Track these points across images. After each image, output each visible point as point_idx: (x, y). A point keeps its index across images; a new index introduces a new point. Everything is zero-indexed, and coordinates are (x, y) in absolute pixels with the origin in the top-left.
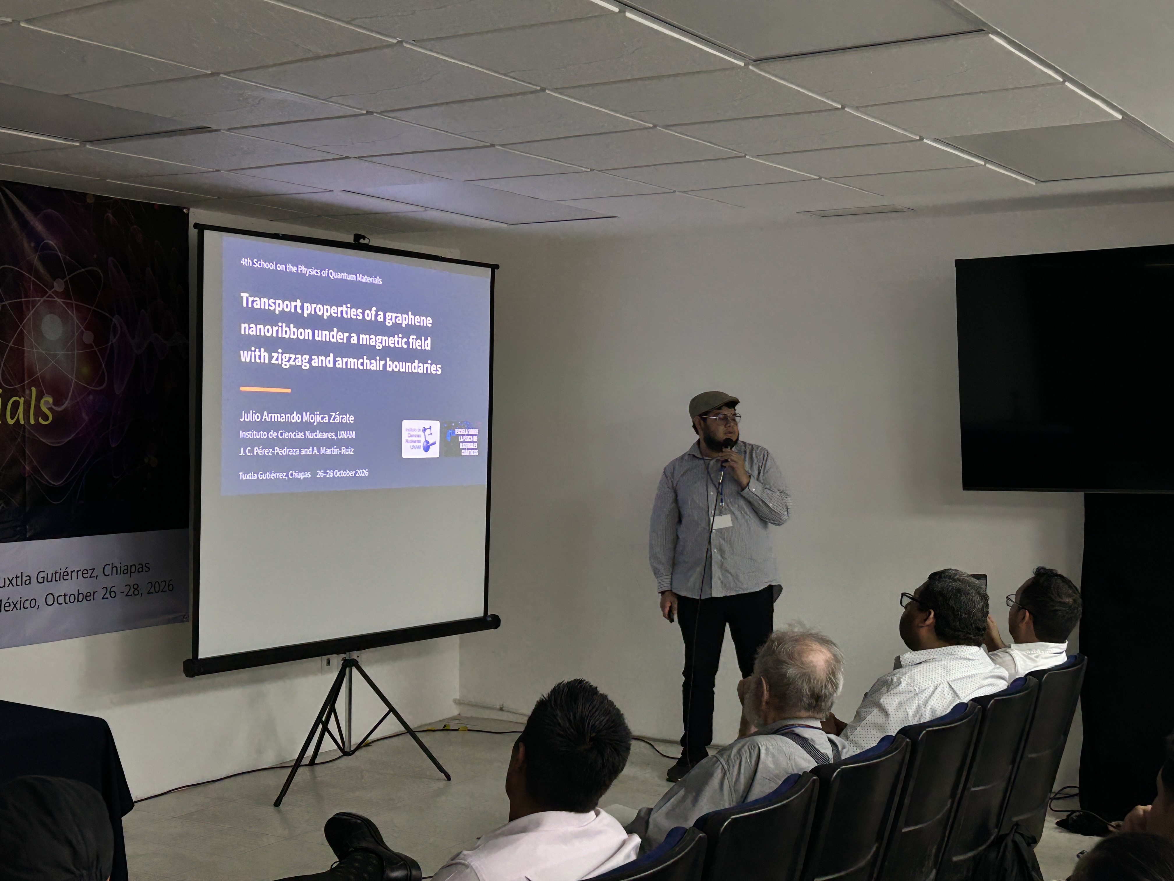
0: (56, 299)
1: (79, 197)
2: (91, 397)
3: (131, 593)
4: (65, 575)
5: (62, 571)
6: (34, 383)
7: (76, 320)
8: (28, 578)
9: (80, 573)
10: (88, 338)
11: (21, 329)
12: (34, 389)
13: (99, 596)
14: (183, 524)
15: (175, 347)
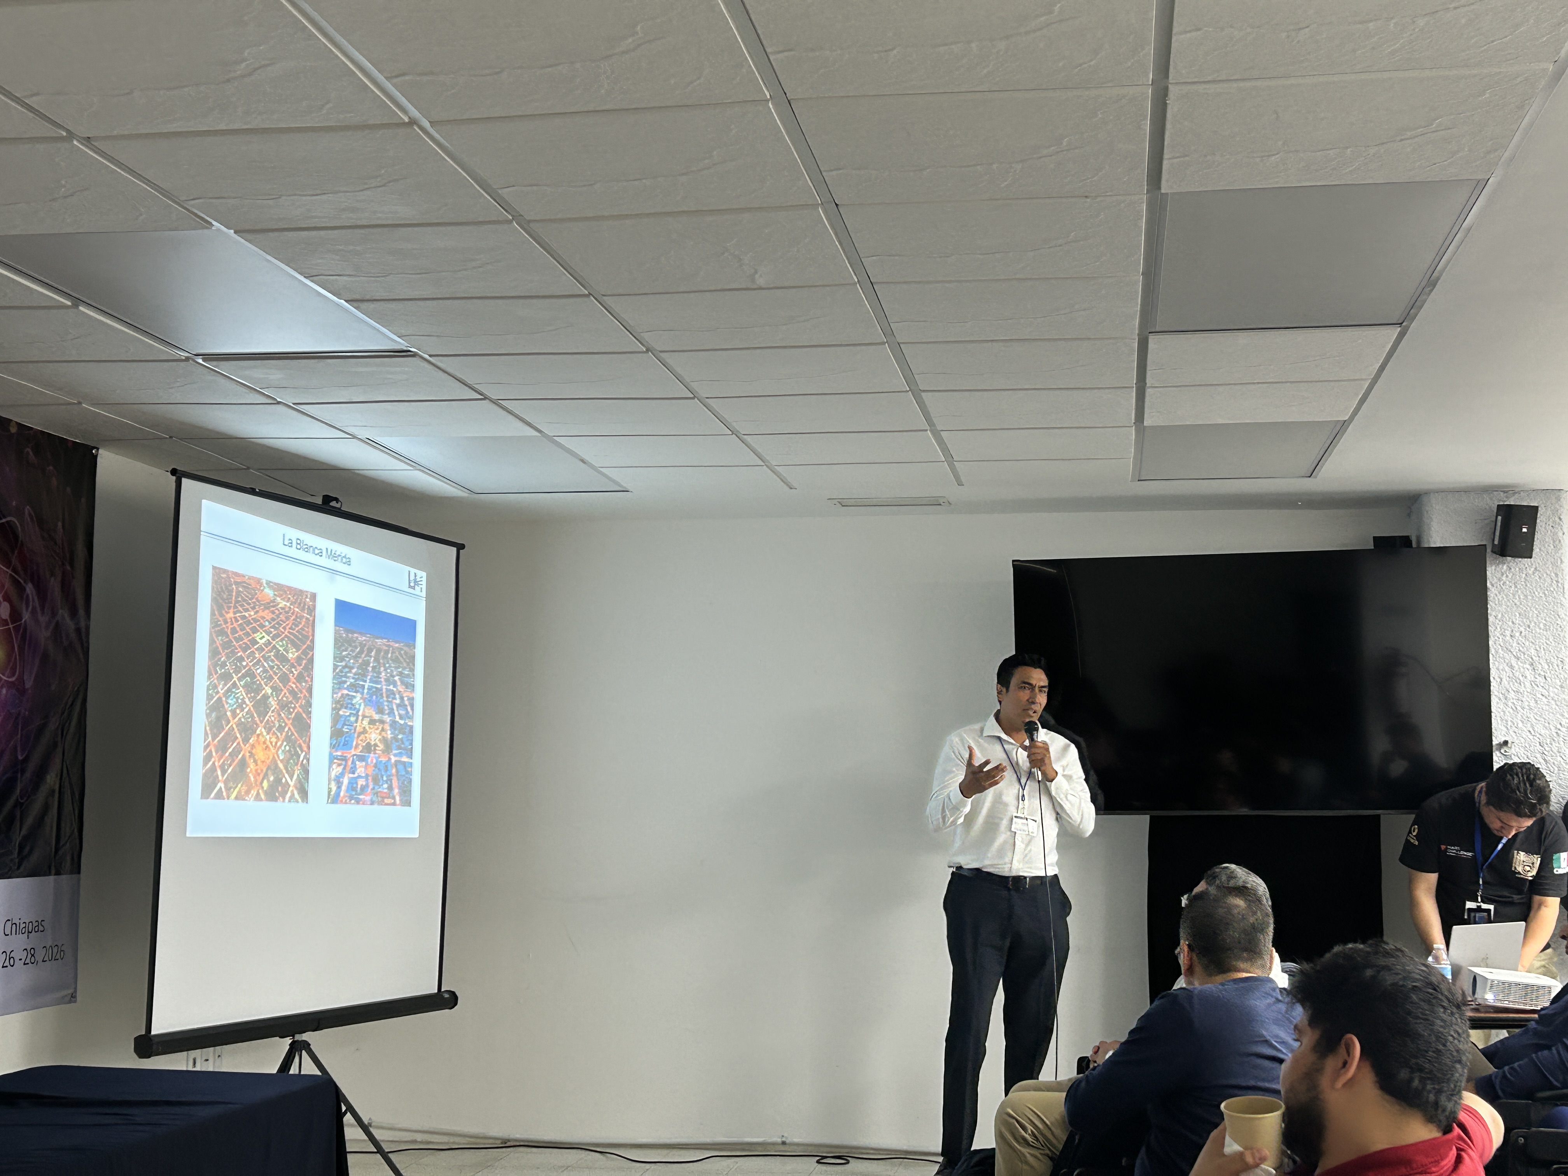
1: (4, 424)
2: (4, 691)
3: (28, 961)
10: (5, 611)
14: (76, 869)
15: (78, 630)
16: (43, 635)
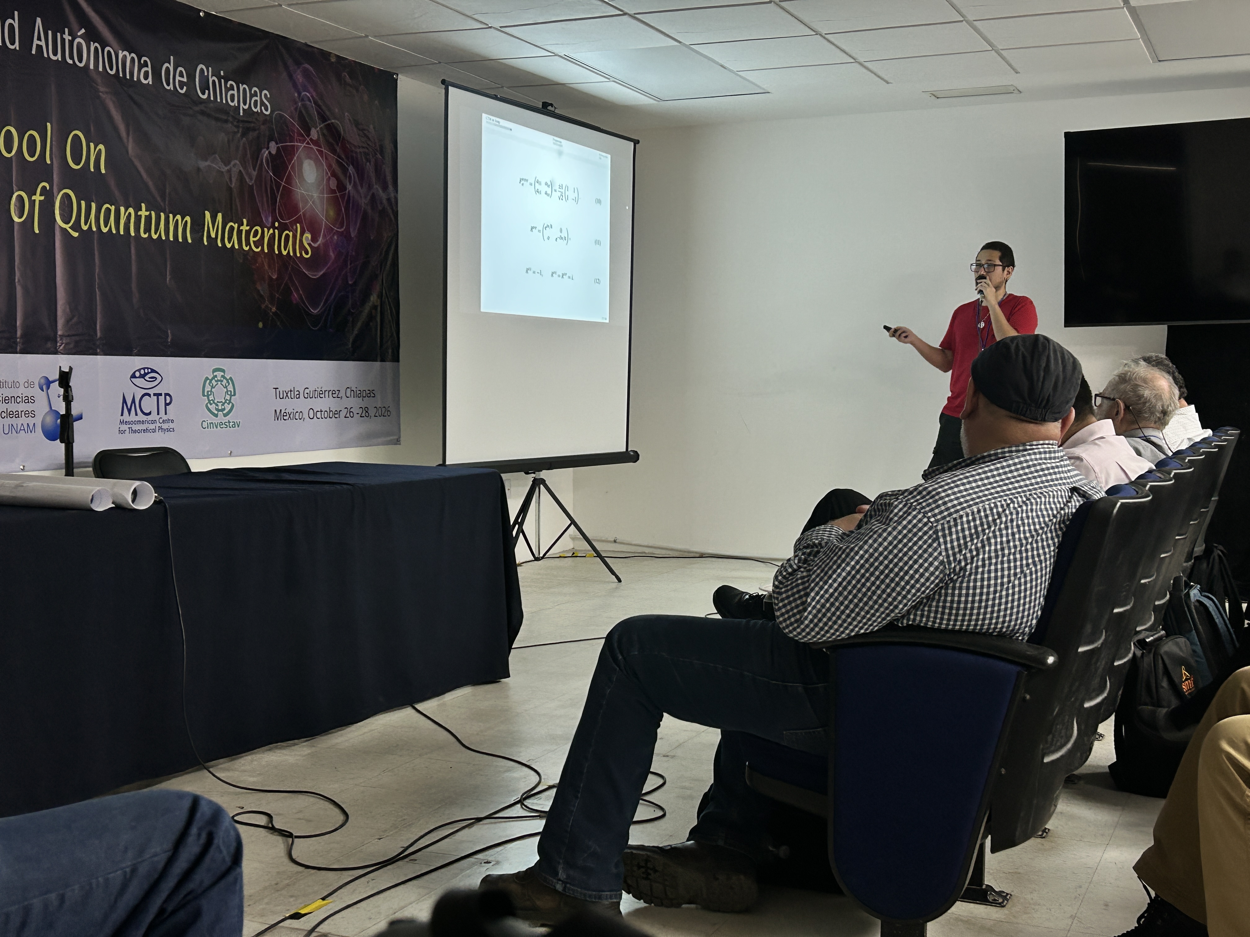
0: (312, 146)
1: (325, 55)
2: (335, 237)
3: (363, 415)
4: (320, 394)
5: (319, 390)
6: (298, 221)
7: (325, 167)
8: (298, 393)
9: (331, 393)
10: (333, 184)
11: (290, 171)
12: (298, 225)
13: (343, 414)
14: (396, 359)
15: (389, 200)
16: (363, 202)
